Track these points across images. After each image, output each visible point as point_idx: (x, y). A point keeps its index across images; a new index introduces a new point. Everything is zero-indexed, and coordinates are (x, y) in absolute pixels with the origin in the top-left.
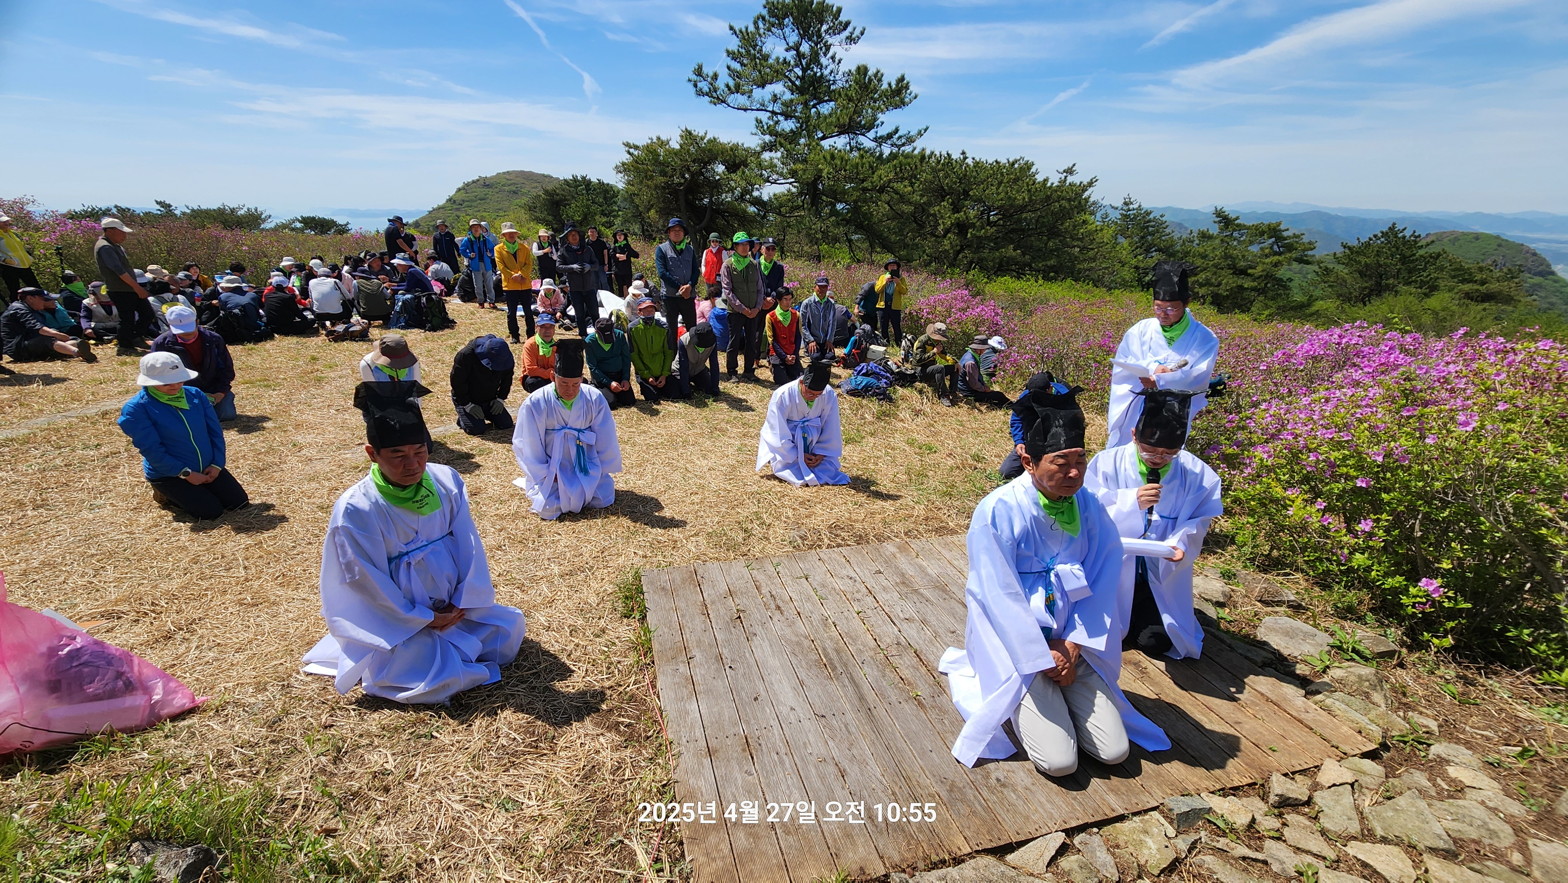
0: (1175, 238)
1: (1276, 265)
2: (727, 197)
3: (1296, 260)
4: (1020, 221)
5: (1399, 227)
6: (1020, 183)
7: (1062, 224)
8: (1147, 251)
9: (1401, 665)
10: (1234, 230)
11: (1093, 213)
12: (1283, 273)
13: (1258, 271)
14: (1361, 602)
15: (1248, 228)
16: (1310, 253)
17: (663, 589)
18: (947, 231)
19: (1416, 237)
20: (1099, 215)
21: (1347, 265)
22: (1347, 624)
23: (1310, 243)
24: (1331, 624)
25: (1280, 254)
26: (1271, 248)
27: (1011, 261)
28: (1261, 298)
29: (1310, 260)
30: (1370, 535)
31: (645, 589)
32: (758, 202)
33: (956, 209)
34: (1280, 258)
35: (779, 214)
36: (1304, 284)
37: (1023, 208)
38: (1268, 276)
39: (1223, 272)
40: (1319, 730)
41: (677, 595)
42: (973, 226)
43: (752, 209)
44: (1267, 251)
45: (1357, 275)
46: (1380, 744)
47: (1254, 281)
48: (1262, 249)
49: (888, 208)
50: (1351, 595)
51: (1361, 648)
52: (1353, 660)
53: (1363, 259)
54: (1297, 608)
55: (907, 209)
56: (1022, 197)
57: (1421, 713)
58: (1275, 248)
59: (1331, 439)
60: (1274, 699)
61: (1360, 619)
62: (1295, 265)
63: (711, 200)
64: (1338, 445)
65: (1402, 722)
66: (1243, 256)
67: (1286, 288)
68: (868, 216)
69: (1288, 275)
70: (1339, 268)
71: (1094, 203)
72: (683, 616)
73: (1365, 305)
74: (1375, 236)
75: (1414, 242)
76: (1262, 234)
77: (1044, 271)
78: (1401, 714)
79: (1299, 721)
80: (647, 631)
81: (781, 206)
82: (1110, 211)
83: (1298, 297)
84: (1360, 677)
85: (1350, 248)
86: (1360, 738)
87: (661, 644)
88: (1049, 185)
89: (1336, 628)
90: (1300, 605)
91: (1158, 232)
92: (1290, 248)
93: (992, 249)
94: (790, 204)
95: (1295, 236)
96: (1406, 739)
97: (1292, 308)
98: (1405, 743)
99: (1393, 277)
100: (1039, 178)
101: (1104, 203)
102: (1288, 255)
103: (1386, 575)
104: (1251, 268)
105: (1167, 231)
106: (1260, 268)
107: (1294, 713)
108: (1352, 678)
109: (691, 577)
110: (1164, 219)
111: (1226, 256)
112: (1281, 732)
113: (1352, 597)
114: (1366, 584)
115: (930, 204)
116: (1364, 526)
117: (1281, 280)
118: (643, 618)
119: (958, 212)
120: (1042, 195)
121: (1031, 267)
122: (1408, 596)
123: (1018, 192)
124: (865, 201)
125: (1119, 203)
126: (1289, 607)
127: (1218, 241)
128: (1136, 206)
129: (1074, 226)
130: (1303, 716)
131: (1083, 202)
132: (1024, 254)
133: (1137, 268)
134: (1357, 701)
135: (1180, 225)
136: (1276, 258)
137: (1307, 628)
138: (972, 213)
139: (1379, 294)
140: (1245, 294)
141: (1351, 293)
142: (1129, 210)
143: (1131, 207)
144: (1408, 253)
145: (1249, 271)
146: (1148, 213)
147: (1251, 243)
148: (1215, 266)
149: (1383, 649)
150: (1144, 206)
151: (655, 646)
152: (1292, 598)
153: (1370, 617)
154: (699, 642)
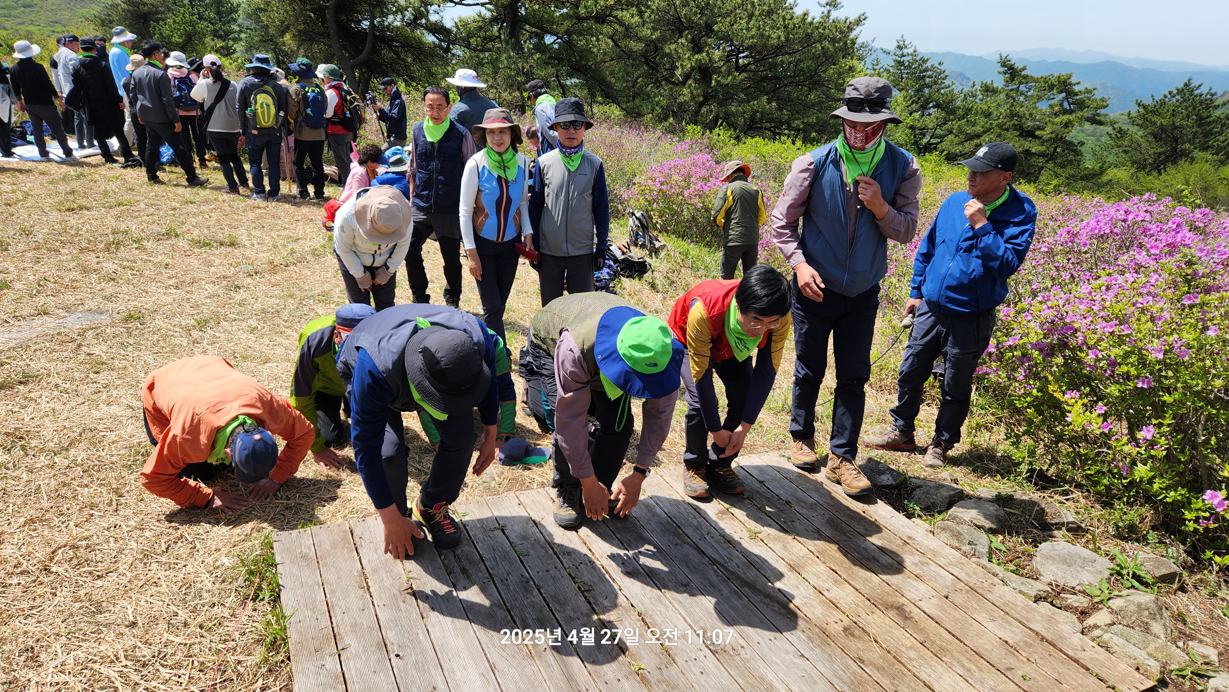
0: (956, 91)
1: (1067, 125)
2: (394, 21)
3: (1088, 120)
4: (773, 66)
5: (1195, 83)
6: (775, 17)
7: (825, 71)
8: (924, 107)
9: (1183, 589)
10: (1021, 83)
11: (860, 59)
12: (1074, 135)
13: (1046, 133)
14: (1142, 520)
15: (1037, 81)
16: (1102, 111)
17: (305, 557)
18: (687, 77)
19: (1212, 95)
20: (869, 60)
21: (1141, 126)
22: (1128, 546)
23: (1103, 100)
24: (1113, 547)
25: (1071, 112)
26: (1061, 105)
27: (766, 116)
28: (1050, 165)
29: (1103, 119)
30: (1152, 444)
31: (278, 559)
32: (437, 29)
33: (697, 48)
34: (1072, 117)
35: (468, 46)
36: (1097, 149)
37: (779, 49)
38: (1058, 139)
39: (1009, 134)
40: (1096, 670)
41: (325, 565)
42: (717, 70)
43: (430, 39)
44: (1057, 108)
45: (1151, 139)
46: (1158, 681)
47: (1042, 144)
48: (1051, 106)
49: (611, 43)
50: (1132, 512)
51: (1141, 573)
52: (1133, 587)
53: (1158, 121)
54: (1076, 530)
55: (636, 46)
56: (776, 36)
57: (1201, 641)
58: (1066, 105)
59: (1112, 333)
60: (1049, 638)
61: (1143, 540)
62: (1087, 126)
63: (372, 23)
64: (1120, 341)
65: (1183, 654)
66: (1031, 115)
67: (1078, 153)
68: (586, 53)
69: (1081, 137)
70: (1134, 129)
71: (863, 46)
72: (332, 592)
73: (1160, 174)
74: (1170, 93)
75: (1208, 103)
76: (1052, 87)
77: (804, 130)
78: (1180, 644)
79: (1077, 661)
80: (281, 617)
81: (470, 35)
82: (882, 56)
83: (1089, 164)
84: (1139, 605)
85: (1145, 107)
86: (1137, 675)
87: (300, 633)
88: (809, 20)
89: (1115, 551)
90: (1079, 527)
91: (936, 83)
92: (1081, 105)
93: (741, 102)
94: (482, 34)
95: (1087, 91)
96: (1184, 673)
97: (1082, 179)
98: (1184, 677)
99: (1189, 141)
100: (798, 11)
101: (876, 45)
102: (1080, 114)
103: (1168, 488)
104: (1039, 128)
105: (947, 82)
106: (1048, 129)
107: (1070, 653)
108: (1132, 608)
109: (345, 538)
110: (943, 68)
111: (1012, 115)
112: (1056, 676)
113: (1133, 515)
114: (1149, 498)
115: (663, 40)
116: (1145, 434)
117: (1072, 143)
118: (276, 599)
119: (700, 51)
120: (801, 34)
121: (789, 125)
122: (1190, 510)
123: (772, 28)
124: (580, 33)
125: (891, 46)
126: (1068, 530)
127: (1002, 96)
128: (910, 51)
129: (840, 74)
130: (1079, 656)
131: (849, 45)
132: (780, 109)
133: (912, 128)
134: (1136, 634)
135: (962, 75)
136: (1066, 118)
137: (1087, 553)
138: (717, 54)
139: (1175, 162)
140: (1033, 160)
141: (1145, 160)
142: (903, 56)
143: (905, 51)
144: (1205, 115)
145: (1038, 133)
146: (925, 61)
147: (1040, 98)
148: (1000, 126)
149: (1164, 571)
150: (919, 50)
151: (293, 635)
152: (1071, 519)
153: (1153, 537)
154: (354, 626)
